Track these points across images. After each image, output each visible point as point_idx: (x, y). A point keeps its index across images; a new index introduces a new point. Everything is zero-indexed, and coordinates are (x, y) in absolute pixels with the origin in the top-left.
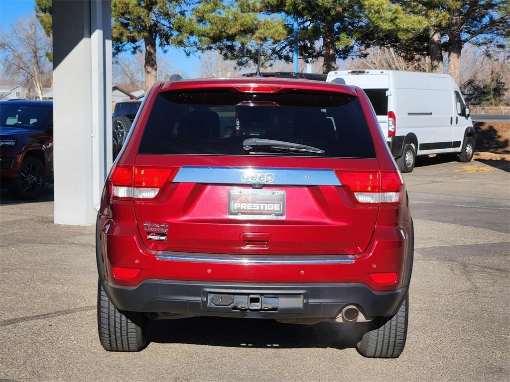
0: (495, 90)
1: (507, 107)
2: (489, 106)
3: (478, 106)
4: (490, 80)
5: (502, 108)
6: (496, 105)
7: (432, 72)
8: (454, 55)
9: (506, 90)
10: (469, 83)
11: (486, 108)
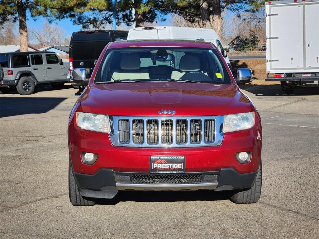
0: (252, 41)
1: (259, 51)
2: (249, 51)
3: (242, 51)
4: (249, 36)
5: (257, 52)
6: (253, 50)
7: (203, 28)
8: (216, 17)
9: (259, 41)
10: (237, 38)
11: (247, 52)
